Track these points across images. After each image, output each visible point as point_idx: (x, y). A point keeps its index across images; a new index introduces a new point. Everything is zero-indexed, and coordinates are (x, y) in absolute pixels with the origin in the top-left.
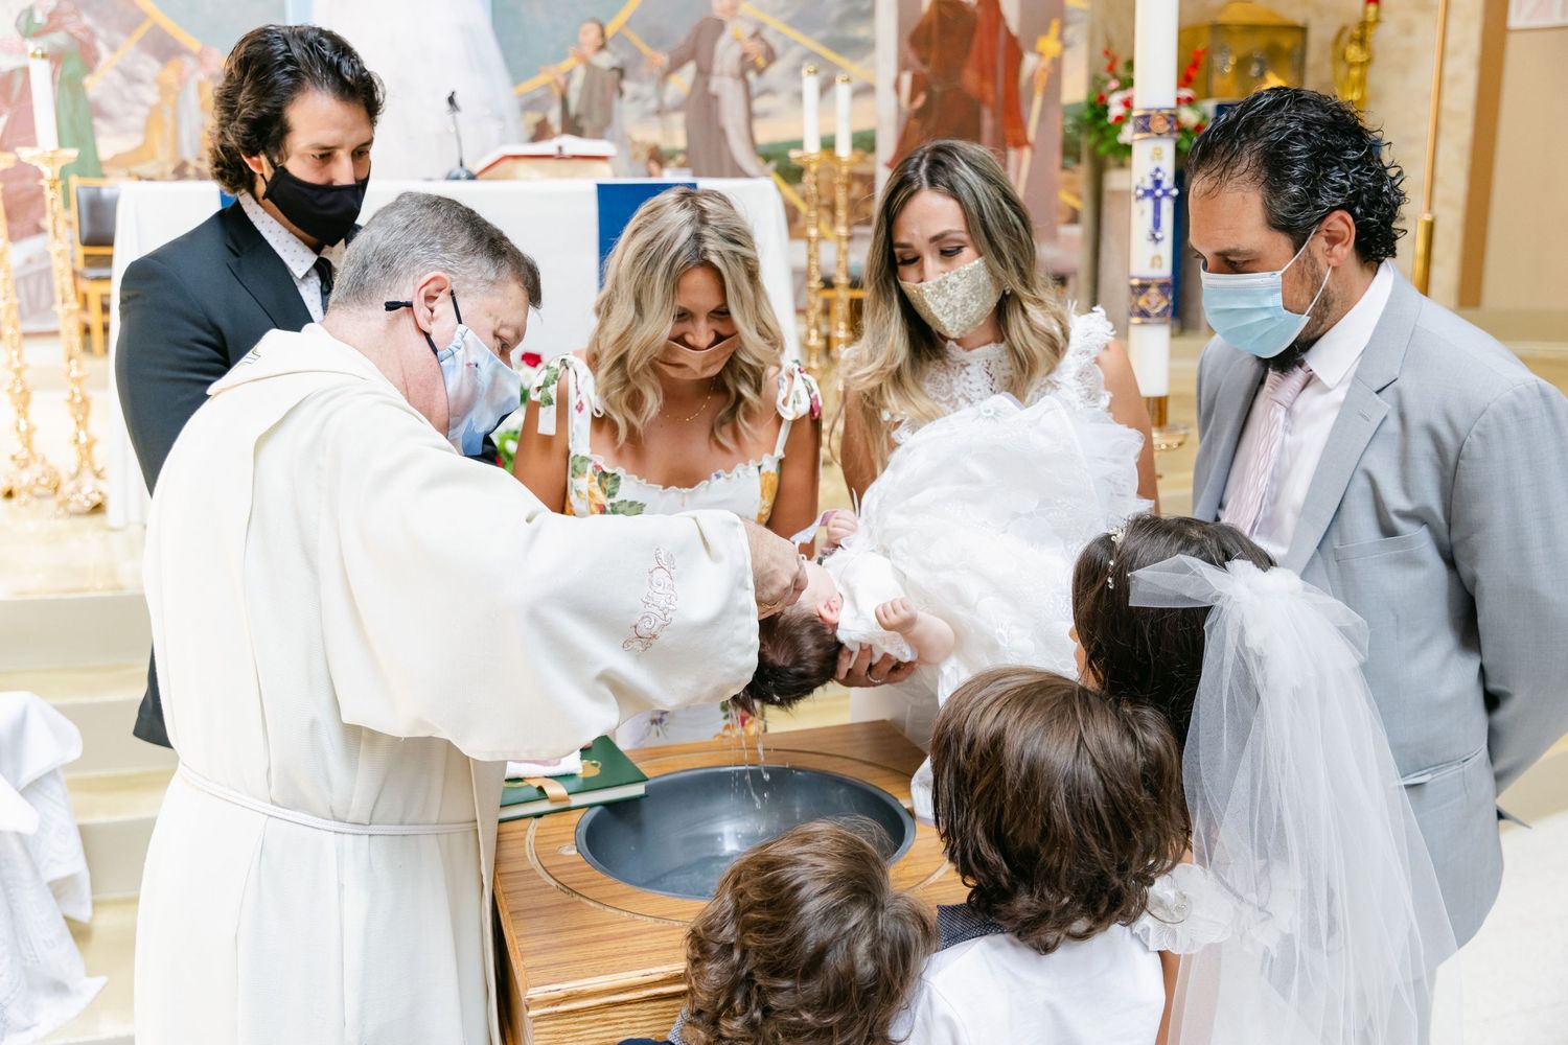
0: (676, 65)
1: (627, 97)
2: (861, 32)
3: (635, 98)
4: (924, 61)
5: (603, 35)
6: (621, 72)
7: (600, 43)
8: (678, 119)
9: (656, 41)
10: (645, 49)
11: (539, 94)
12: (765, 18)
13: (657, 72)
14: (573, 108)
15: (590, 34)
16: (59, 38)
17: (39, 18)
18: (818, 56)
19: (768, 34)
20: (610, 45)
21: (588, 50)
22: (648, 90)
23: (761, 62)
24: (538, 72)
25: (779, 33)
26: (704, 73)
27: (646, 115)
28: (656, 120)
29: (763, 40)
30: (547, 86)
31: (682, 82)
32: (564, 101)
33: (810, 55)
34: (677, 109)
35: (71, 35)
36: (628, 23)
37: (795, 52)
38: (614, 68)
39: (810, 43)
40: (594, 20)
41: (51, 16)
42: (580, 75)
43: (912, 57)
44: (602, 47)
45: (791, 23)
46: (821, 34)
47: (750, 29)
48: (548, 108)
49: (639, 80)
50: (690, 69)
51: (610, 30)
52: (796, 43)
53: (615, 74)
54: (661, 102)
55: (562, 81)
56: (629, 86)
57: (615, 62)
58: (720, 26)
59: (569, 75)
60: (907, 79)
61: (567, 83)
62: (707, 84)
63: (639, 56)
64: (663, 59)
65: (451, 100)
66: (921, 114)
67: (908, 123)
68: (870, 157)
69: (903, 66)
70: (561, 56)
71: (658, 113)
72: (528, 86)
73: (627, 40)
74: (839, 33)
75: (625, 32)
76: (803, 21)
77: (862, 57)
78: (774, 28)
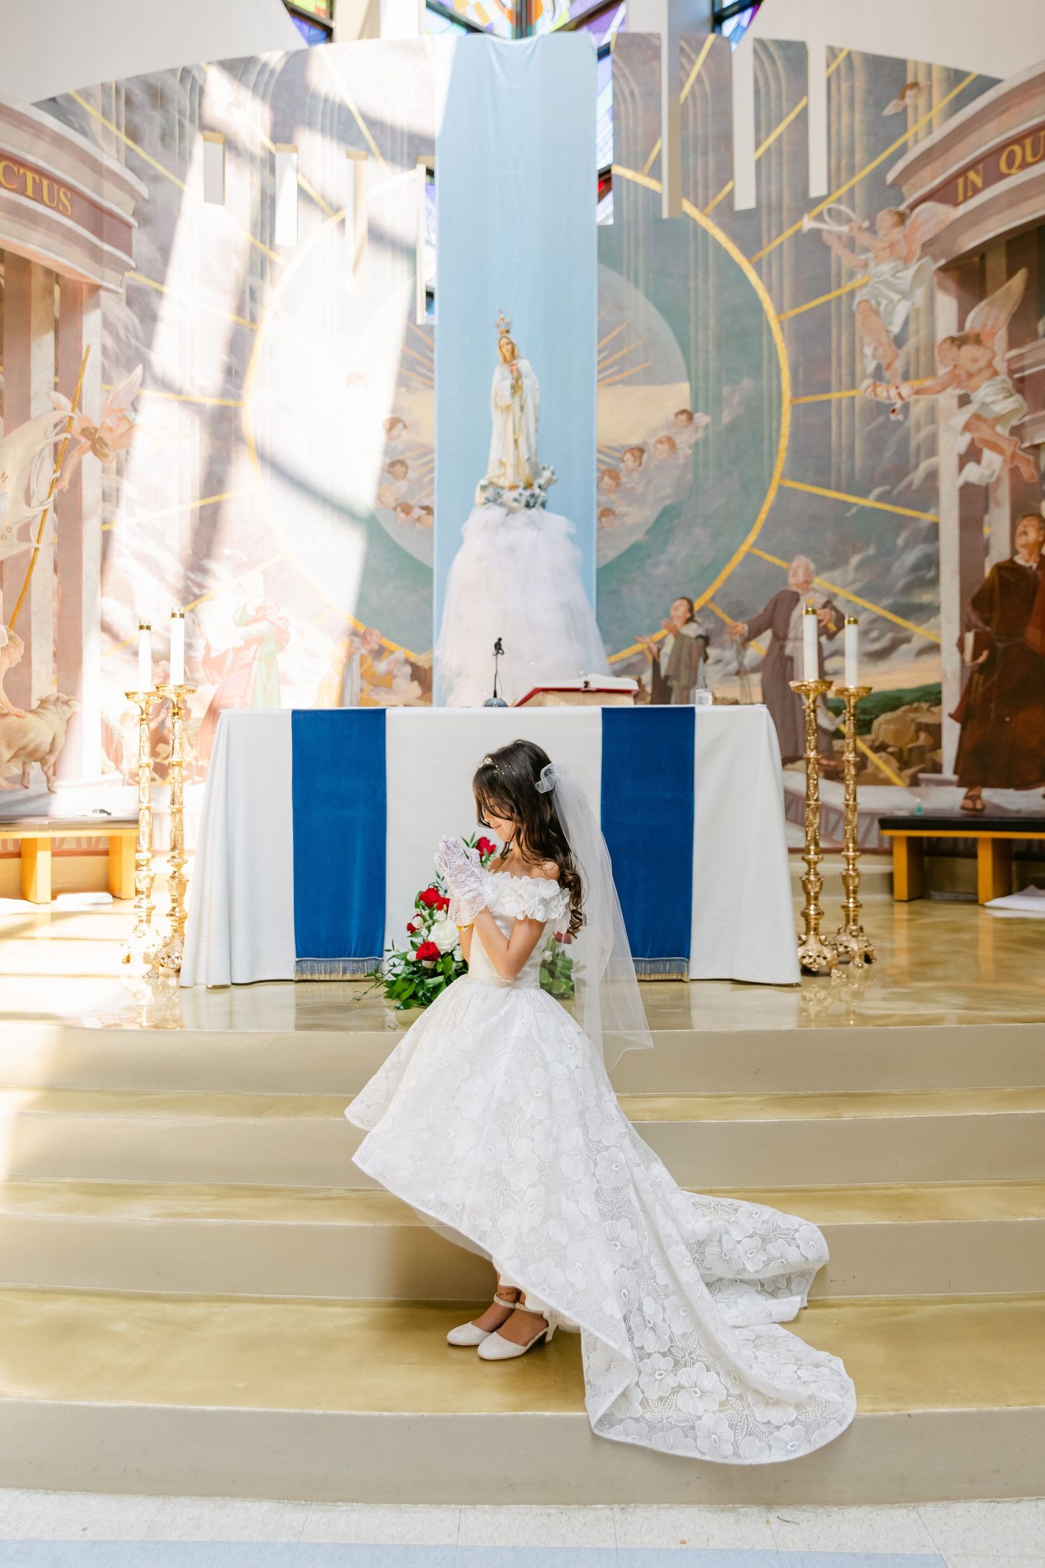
0: (755, 633)
1: (710, 661)
2: (926, 598)
3: (718, 662)
4: (987, 622)
5: (691, 609)
6: (706, 640)
7: (688, 615)
8: (756, 678)
9: (737, 611)
10: (728, 620)
11: (634, 660)
12: (836, 590)
13: (738, 638)
14: (663, 672)
15: (681, 609)
16: (262, 627)
17: (251, 612)
18: (885, 620)
19: (838, 604)
20: (697, 618)
21: (678, 623)
22: (729, 654)
23: (832, 627)
24: (636, 642)
25: (849, 601)
26: (780, 639)
27: (727, 675)
28: (736, 678)
29: (834, 609)
30: (641, 653)
31: (760, 646)
32: (656, 665)
33: (879, 619)
34: (754, 670)
35: (272, 623)
36: (713, 599)
37: (863, 618)
38: (700, 636)
39: (878, 610)
40: (684, 598)
41: (259, 609)
42: (670, 641)
43: (974, 618)
44: (690, 620)
45: (858, 594)
46: (889, 601)
47: (823, 600)
48: (642, 672)
49: (722, 646)
50: (768, 635)
51: (696, 607)
52: (864, 609)
53: (701, 641)
54: (741, 664)
55: (655, 649)
56: (712, 652)
57: (701, 632)
58: (795, 598)
59: (661, 643)
60: (970, 638)
61: (659, 650)
62: (782, 647)
63: (722, 626)
64: (743, 628)
65: (498, 646)
66: (983, 668)
67: (971, 679)
68: (935, 709)
69: (966, 626)
70: (653, 629)
71: (737, 673)
72: (625, 654)
73: (712, 613)
74: (903, 600)
75: (712, 606)
76: (870, 592)
77: (928, 620)
78: (845, 598)
